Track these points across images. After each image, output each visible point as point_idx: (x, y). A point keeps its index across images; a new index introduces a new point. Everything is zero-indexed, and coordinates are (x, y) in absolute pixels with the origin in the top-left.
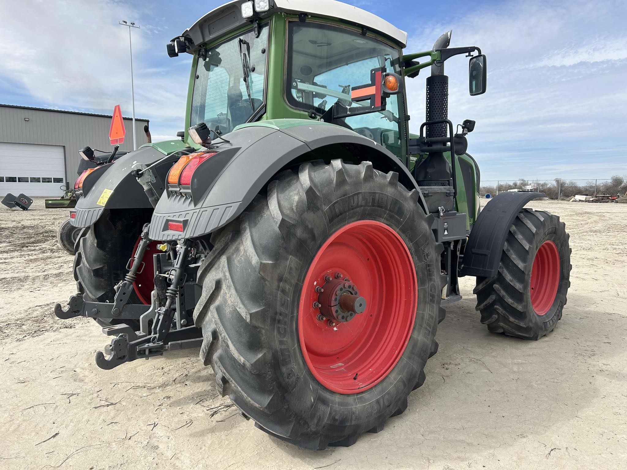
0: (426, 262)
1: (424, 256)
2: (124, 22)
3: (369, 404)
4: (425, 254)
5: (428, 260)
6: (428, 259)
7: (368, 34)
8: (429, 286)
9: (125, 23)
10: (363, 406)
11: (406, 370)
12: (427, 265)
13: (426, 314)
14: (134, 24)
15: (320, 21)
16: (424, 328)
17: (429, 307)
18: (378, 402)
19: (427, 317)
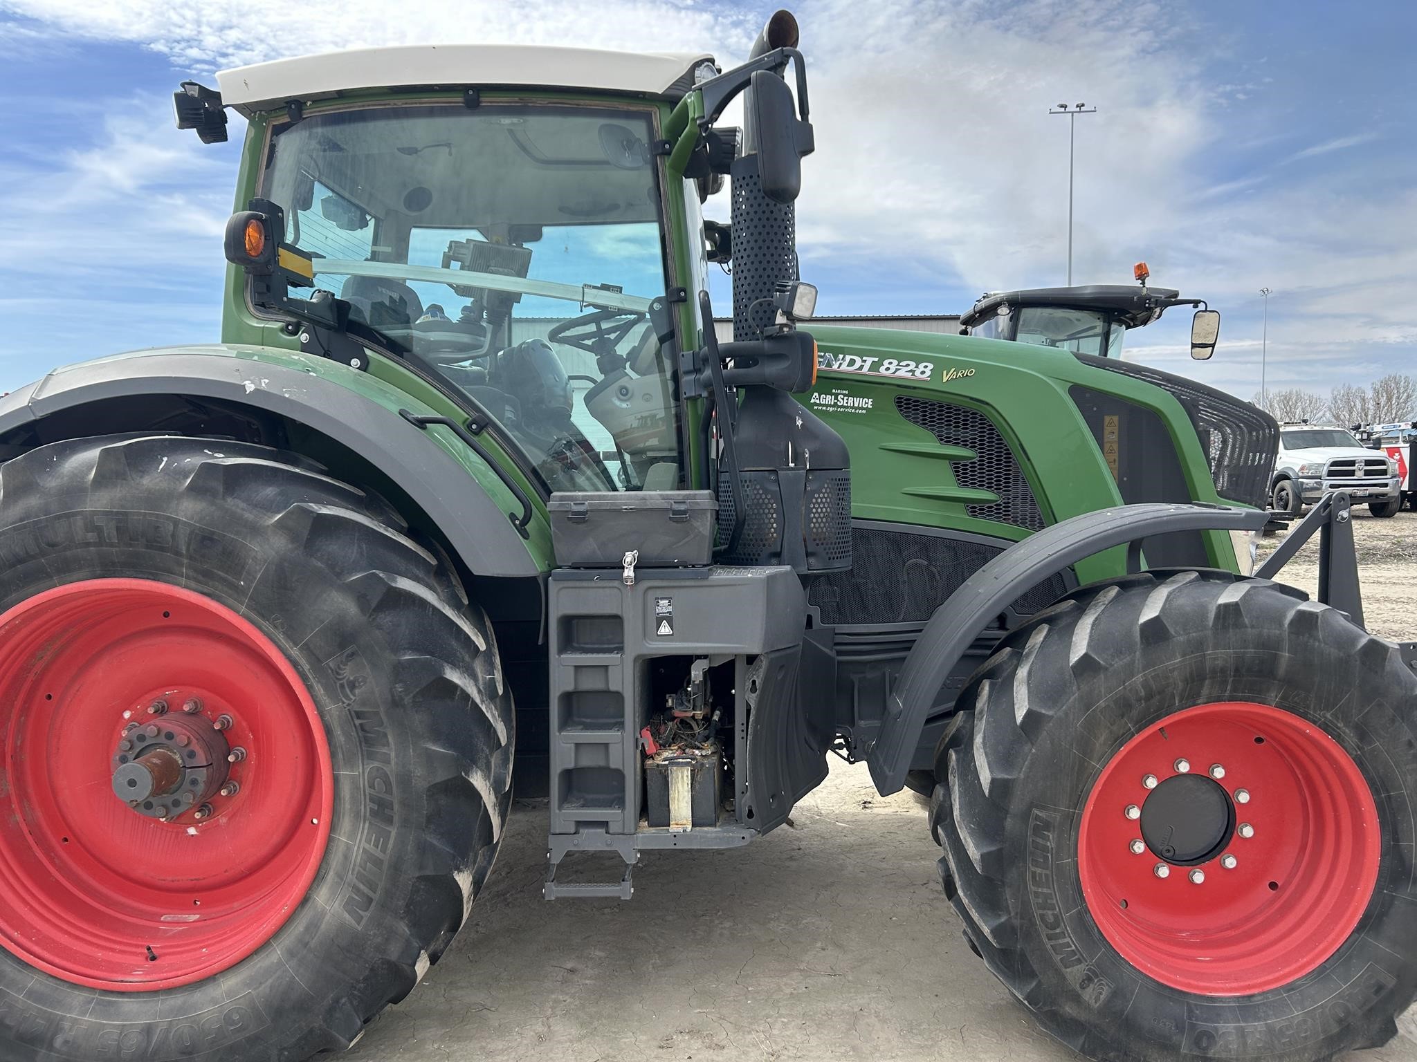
0: (349, 705)
1: (342, 686)
2: (1062, 106)
3: (119, 1025)
4: (345, 681)
5: (353, 698)
6: (354, 695)
7: (486, 100)
8: (363, 772)
9: (1063, 109)
10: (100, 1023)
11: (270, 981)
12: (353, 713)
13: (356, 848)
14: (1083, 105)
15: (336, 107)
16: (349, 885)
17: (366, 831)
18: (148, 1030)
19: (359, 858)
